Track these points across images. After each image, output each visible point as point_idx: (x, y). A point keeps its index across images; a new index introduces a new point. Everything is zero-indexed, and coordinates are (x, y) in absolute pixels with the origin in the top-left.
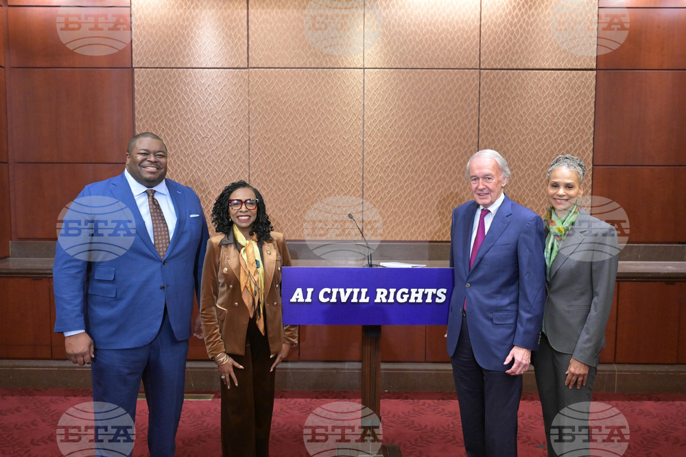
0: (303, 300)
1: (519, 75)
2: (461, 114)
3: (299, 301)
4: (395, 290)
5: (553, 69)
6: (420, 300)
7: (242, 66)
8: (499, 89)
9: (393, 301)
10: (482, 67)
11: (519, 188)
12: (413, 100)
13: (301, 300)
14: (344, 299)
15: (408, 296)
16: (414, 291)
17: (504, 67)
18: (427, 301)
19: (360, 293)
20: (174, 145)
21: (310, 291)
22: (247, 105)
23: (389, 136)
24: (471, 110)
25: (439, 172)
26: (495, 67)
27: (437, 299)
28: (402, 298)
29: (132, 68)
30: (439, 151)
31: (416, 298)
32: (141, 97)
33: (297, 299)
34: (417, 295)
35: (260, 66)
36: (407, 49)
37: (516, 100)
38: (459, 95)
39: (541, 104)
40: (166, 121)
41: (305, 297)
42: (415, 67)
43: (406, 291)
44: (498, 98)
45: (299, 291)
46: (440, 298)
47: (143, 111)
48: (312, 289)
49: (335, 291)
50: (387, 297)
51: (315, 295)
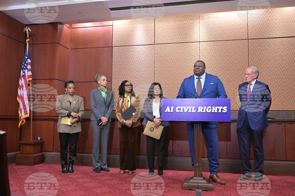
0: (170, 111)
1: (266, 41)
2: (240, 57)
3: (168, 111)
4: (206, 107)
5: (281, 38)
6: (216, 111)
7: (152, 44)
8: (257, 46)
9: (205, 112)
10: (249, 38)
12: (220, 53)
13: (169, 111)
14: (186, 111)
15: (211, 110)
16: (213, 108)
17: (259, 38)
18: (219, 112)
19: (191, 110)
20: (126, 74)
21: (172, 108)
22: (154, 58)
23: (210, 68)
24: (245, 56)
25: (232, 81)
26: (255, 38)
28: (209, 110)
29: (112, 47)
30: (232, 72)
31: (215, 110)
32: (115, 57)
33: (167, 111)
34: (215, 109)
35: (159, 43)
36: (217, 33)
37: (265, 51)
38: (239, 50)
39: (276, 52)
40: (123, 65)
41: (170, 110)
42: (220, 40)
43: (210, 107)
44: (257, 50)
45: (168, 108)
46: (224, 111)
47: (115, 62)
48: (173, 107)
49: (182, 108)
50: (203, 110)
51: (174, 109)
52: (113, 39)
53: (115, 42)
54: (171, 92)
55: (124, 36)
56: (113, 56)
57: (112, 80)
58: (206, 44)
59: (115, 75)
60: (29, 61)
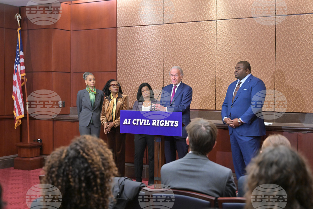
1: (298, 17)
2: (266, 41)
4: (159, 121)
6: (168, 125)
7: (161, 23)
8: (287, 26)
9: (158, 125)
11: (298, 81)
12: (241, 35)
13: (127, 123)
14: (141, 124)
15: (164, 123)
18: (171, 126)
19: (147, 121)
20: (133, 63)
21: (129, 120)
22: (163, 42)
23: (228, 55)
24: (271, 39)
27: (175, 125)
28: (162, 124)
29: (117, 27)
31: (167, 124)
32: (120, 41)
33: (125, 123)
34: (167, 123)
35: (169, 22)
37: (296, 32)
40: (129, 51)
43: (163, 121)
44: (286, 31)
45: (126, 120)
46: (176, 125)
47: (120, 47)
49: (138, 120)
50: (156, 123)
51: (131, 122)
52: (117, 17)
53: (120, 21)
55: (130, 14)
56: (118, 40)
58: (224, 23)
59: (120, 64)
60: (22, 53)
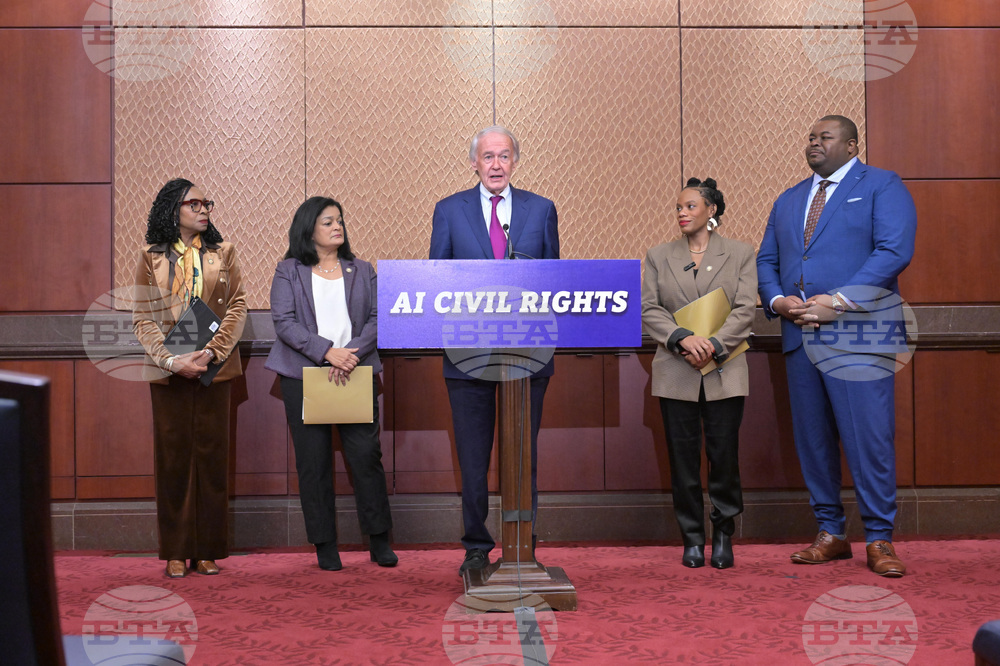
0: (410, 311)
1: (743, 36)
2: (651, 98)
3: (403, 311)
4: (549, 293)
5: (796, 27)
6: (588, 309)
7: (293, 23)
8: (712, 58)
10: (684, 23)
11: (751, 216)
12: (575, 77)
13: (407, 310)
15: (569, 302)
16: (578, 295)
17: (718, 24)
18: (599, 310)
20: (180, 153)
21: (420, 296)
22: (302, 85)
23: (536, 134)
24: (667, 93)
25: (619, 192)
26: (704, 24)
27: (614, 307)
28: (561, 305)
30: (619, 157)
31: (582, 306)
33: (401, 309)
34: (583, 301)
35: (323, 24)
37: (740, 75)
38: (648, 67)
39: (780, 82)
40: (166, 113)
41: (413, 305)
42: (575, 23)
43: (567, 294)
44: (711, 72)
45: (404, 296)
46: (618, 306)
47: (128, 97)
48: (424, 294)
50: (538, 305)
51: (428, 303)
54: (376, 235)
57: (116, 178)
59: (127, 155)
